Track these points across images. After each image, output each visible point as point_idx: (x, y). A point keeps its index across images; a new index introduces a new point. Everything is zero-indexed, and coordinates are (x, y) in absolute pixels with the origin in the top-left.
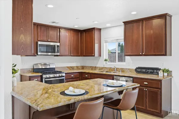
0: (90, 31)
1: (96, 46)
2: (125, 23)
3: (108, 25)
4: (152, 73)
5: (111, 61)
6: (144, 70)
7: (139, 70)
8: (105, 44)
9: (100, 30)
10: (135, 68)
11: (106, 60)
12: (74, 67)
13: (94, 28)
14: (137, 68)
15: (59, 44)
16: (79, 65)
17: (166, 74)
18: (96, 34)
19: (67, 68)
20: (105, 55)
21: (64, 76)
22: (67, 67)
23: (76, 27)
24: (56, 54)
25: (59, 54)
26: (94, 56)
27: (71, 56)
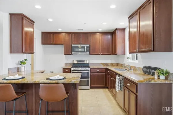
6: (148, 70)
7: (145, 70)
11: (128, 59)
12: (108, 64)
14: (144, 67)
15: (89, 46)
24: (86, 53)
26: (117, 54)
27: (101, 54)
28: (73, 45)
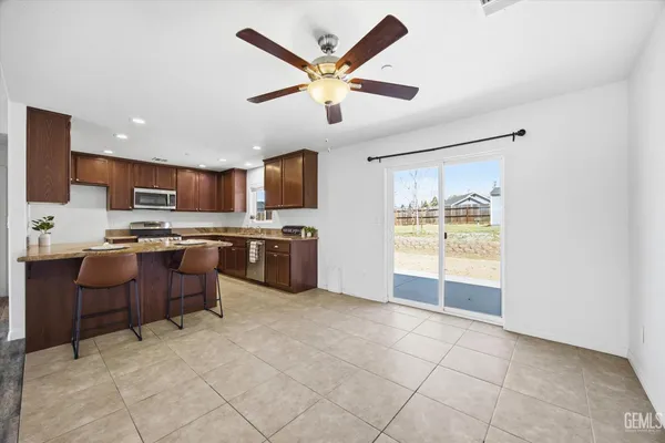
0: (228, 174)
1: (238, 196)
3: (249, 165)
4: (297, 234)
5: (258, 219)
6: (290, 230)
7: (286, 230)
8: (251, 194)
9: (244, 172)
10: (281, 227)
11: (252, 218)
13: (232, 170)
14: (284, 228)
15: (174, 193)
16: (219, 225)
17: (309, 234)
18: (237, 179)
20: (252, 209)
24: (168, 208)
25: (174, 208)
26: (233, 211)
27: (199, 211)
28: (136, 190)
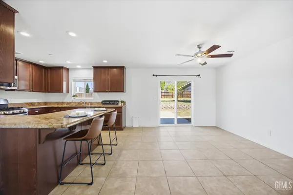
1: (65, 84)
2: (95, 68)
3: (79, 67)
4: (113, 104)
6: (108, 102)
7: (105, 103)
8: (73, 83)
9: (68, 70)
10: (101, 101)
11: (74, 96)
12: (35, 103)
13: (62, 68)
14: (103, 101)
17: (123, 104)
19: (25, 105)
21: (26, 113)
22: (26, 103)
23: (42, 62)
24: (12, 88)
25: (16, 88)
26: (62, 92)
27: (33, 91)
